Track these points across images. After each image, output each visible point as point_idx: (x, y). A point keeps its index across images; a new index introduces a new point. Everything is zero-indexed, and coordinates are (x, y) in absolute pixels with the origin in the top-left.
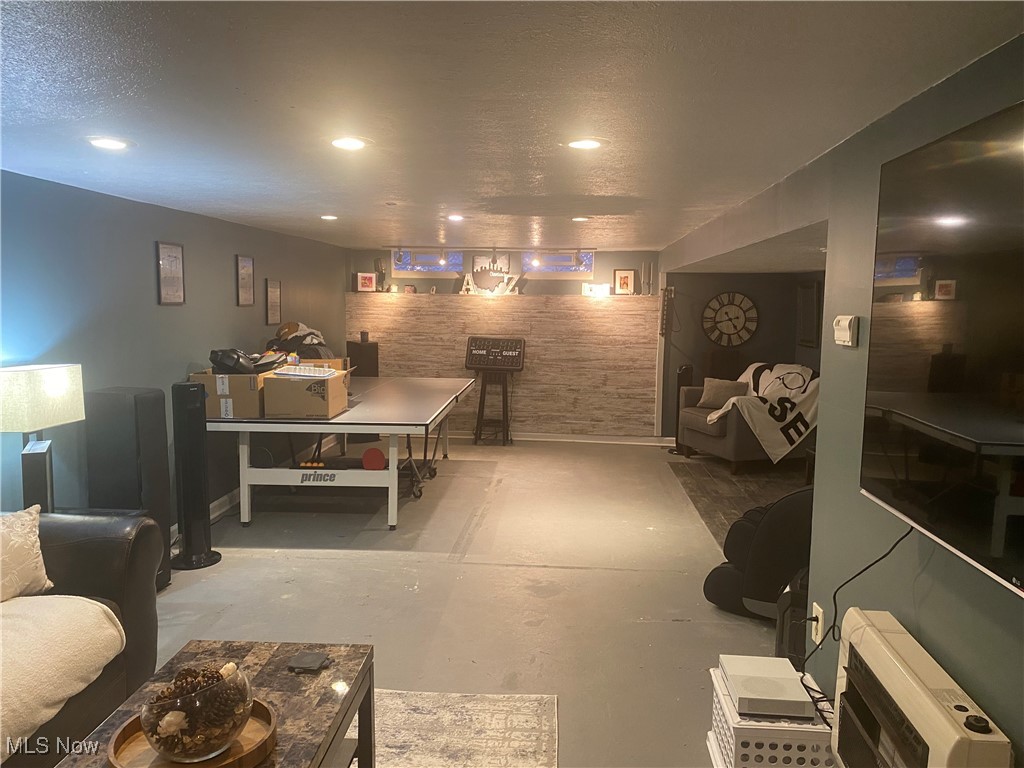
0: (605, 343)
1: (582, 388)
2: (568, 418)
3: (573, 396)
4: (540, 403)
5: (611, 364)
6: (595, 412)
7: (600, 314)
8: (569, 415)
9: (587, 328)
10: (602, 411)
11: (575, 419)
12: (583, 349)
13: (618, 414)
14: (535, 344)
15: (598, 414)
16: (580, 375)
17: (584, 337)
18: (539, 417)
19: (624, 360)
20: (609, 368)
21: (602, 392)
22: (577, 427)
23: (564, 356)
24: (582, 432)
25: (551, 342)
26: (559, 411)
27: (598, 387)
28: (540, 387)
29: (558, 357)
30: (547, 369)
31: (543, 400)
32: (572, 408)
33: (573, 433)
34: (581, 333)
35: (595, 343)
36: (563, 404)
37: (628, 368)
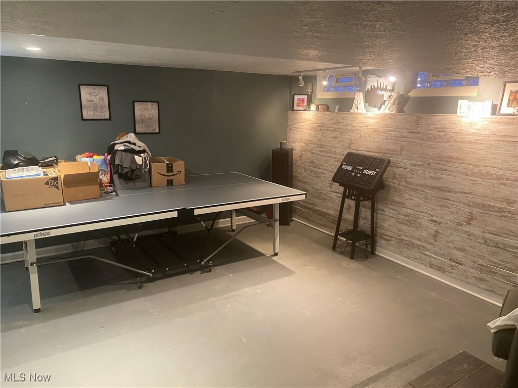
0: (474, 174)
1: (444, 222)
2: (427, 250)
3: (435, 228)
4: (403, 227)
5: (479, 200)
6: (455, 252)
7: (472, 138)
8: (428, 246)
9: (456, 154)
10: (462, 253)
11: (435, 253)
12: (449, 177)
13: (481, 262)
14: (403, 165)
15: (459, 255)
16: (442, 206)
17: (451, 164)
18: (402, 240)
19: (495, 199)
20: (476, 205)
21: (466, 232)
22: (435, 262)
23: (429, 182)
24: (440, 269)
25: (419, 166)
26: (419, 240)
27: (460, 225)
28: (404, 211)
29: (423, 182)
30: (413, 194)
31: (406, 224)
32: (433, 241)
33: (431, 267)
34: (449, 160)
35: (462, 173)
36: (425, 234)
37: (500, 210)
